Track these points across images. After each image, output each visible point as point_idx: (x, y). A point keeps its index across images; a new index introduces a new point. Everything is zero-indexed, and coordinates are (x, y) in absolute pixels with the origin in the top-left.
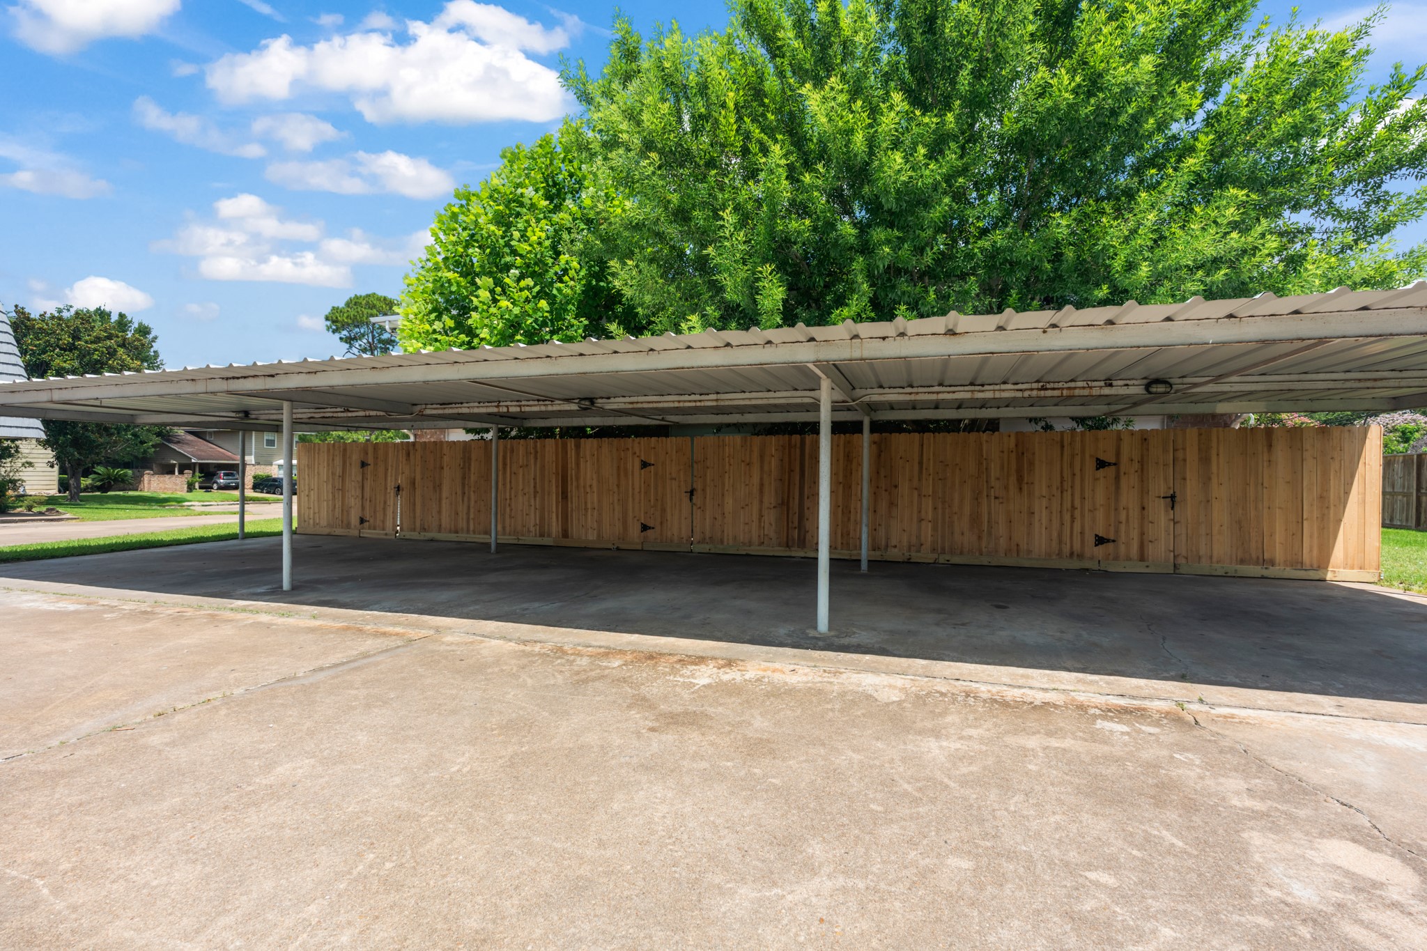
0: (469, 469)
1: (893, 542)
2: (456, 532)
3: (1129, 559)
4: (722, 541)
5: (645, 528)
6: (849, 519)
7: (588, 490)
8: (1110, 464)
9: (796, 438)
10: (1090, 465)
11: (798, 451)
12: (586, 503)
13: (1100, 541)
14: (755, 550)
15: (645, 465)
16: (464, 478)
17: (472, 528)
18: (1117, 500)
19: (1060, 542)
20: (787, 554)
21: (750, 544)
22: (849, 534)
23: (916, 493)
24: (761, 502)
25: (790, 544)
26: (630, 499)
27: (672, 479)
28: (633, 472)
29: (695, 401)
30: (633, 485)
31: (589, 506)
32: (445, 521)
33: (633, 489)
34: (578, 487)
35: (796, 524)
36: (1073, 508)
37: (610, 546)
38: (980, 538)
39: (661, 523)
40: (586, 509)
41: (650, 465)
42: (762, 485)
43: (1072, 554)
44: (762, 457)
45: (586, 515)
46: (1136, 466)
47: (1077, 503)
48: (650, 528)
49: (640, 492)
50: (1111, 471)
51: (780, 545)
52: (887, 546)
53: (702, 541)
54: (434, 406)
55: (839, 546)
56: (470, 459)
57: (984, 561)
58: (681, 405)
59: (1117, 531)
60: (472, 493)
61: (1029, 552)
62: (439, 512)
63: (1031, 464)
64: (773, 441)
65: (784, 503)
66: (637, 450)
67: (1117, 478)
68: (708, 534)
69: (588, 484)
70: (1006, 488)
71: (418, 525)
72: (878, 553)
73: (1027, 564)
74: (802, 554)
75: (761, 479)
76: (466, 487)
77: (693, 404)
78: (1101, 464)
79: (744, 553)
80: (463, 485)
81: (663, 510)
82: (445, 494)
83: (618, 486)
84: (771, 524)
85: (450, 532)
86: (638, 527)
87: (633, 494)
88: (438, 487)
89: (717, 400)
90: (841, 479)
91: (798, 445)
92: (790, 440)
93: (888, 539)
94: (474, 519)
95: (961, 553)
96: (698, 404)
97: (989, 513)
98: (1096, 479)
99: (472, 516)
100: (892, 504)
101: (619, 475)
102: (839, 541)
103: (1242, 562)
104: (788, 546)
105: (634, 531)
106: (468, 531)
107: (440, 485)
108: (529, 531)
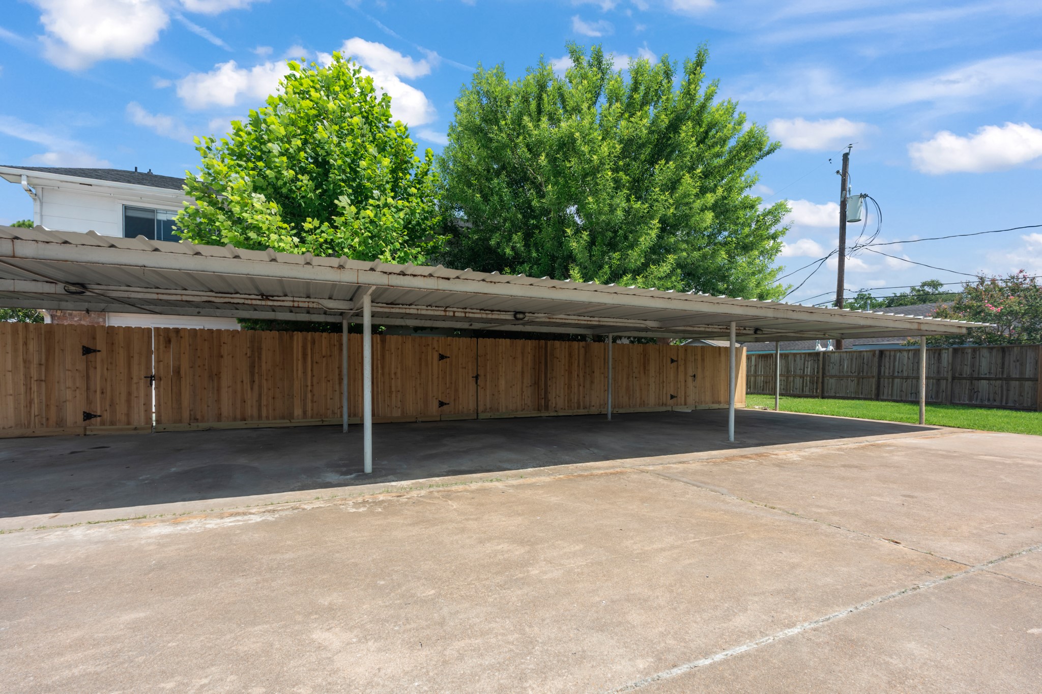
0: (260, 358)
1: (593, 404)
2: (244, 419)
3: (681, 405)
4: (498, 410)
5: (442, 404)
6: (571, 392)
7: (393, 376)
8: (675, 361)
9: (543, 342)
10: (669, 361)
11: (543, 350)
12: (390, 387)
13: (672, 397)
14: (520, 414)
15: (442, 357)
16: (252, 366)
17: (264, 414)
18: (677, 378)
19: (659, 399)
20: (539, 415)
21: (517, 411)
22: (571, 401)
23: (602, 375)
24: (523, 383)
25: (540, 408)
26: (430, 383)
27: (462, 368)
28: (432, 363)
29: (588, 321)
30: (432, 372)
31: (393, 389)
32: (226, 409)
33: (433, 375)
34: (383, 374)
35: (543, 396)
36: (663, 382)
37: (413, 420)
38: (629, 398)
39: (455, 400)
40: (391, 392)
41: (446, 357)
42: (523, 372)
43: (663, 404)
44: (523, 353)
45: (390, 397)
46: (683, 362)
47: (665, 380)
48: (446, 404)
49: (438, 378)
50: (675, 364)
51: (534, 410)
52: (590, 406)
53: (484, 411)
54: (380, 305)
55: (567, 408)
56: (260, 349)
57: (631, 410)
58: (579, 322)
59: (677, 392)
60: (264, 382)
61: (648, 404)
62: (218, 401)
63: (648, 360)
64: (530, 344)
65: (536, 384)
66: (435, 345)
67: (678, 368)
68: (488, 406)
69: (393, 371)
70: (639, 373)
71: (186, 415)
72: (586, 410)
73: (647, 410)
74: (547, 415)
75: (522, 368)
76: (256, 375)
77: (586, 322)
78: (672, 361)
79: (513, 417)
80: (252, 374)
81: (456, 391)
82: (226, 380)
83: (420, 373)
84: (528, 397)
85: (235, 419)
86: (436, 404)
87: (432, 379)
88: (215, 376)
89: (599, 321)
90: (567, 368)
91: (544, 347)
92: (539, 344)
93: (590, 402)
94: (267, 406)
95: (622, 407)
96: (589, 323)
97: (633, 385)
98: (671, 368)
99: (264, 402)
100: (592, 382)
101: (420, 365)
102: (567, 405)
103: (713, 403)
104: (539, 410)
105: (434, 407)
106: (260, 417)
107: (218, 375)
108: (333, 413)
